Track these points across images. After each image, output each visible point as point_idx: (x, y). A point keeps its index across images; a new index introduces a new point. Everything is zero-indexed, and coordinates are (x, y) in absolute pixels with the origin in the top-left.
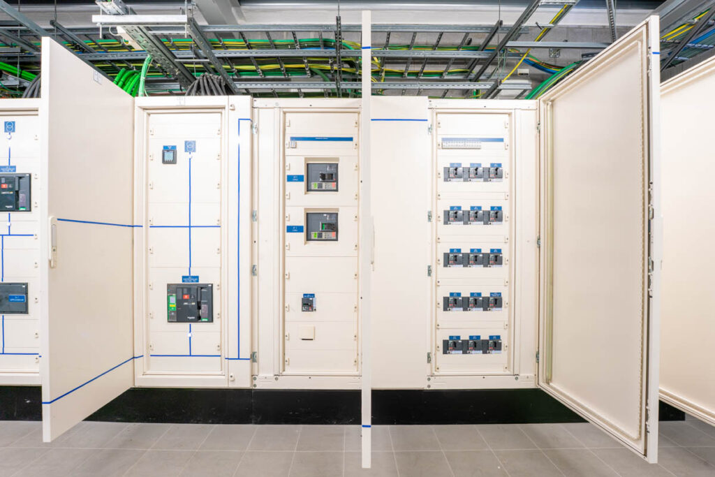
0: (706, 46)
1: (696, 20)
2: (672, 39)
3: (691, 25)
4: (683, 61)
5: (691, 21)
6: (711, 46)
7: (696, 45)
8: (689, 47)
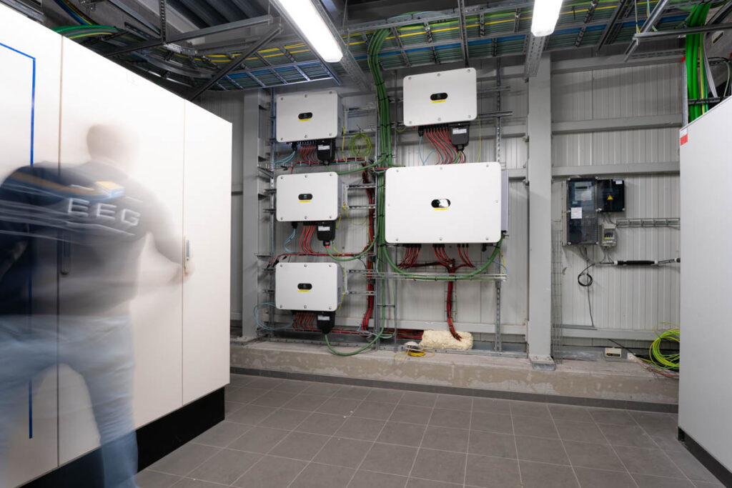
0: (238, 84)
1: (234, 56)
2: (215, 63)
3: (229, 58)
4: (221, 89)
5: (230, 54)
6: (241, 87)
7: (232, 80)
8: (226, 79)
